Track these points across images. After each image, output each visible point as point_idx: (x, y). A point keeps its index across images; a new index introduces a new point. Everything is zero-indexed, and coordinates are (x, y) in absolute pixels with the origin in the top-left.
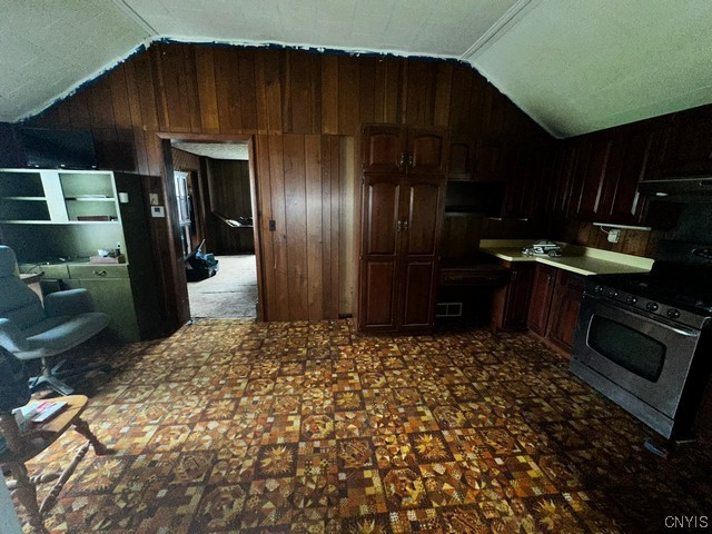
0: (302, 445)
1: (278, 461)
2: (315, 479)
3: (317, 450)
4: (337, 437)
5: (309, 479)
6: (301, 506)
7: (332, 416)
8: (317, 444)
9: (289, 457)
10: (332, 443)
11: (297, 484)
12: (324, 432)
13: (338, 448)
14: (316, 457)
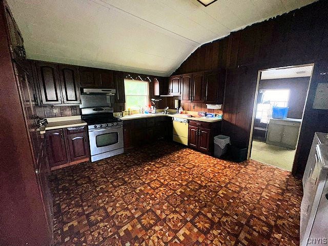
0: (188, 219)
1: (202, 222)
2: (194, 205)
3: (185, 212)
4: (174, 209)
5: (196, 206)
6: (203, 202)
7: (165, 219)
8: (183, 214)
9: (197, 219)
10: (177, 209)
11: (201, 208)
12: (175, 216)
13: (178, 206)
14: (188, 210)
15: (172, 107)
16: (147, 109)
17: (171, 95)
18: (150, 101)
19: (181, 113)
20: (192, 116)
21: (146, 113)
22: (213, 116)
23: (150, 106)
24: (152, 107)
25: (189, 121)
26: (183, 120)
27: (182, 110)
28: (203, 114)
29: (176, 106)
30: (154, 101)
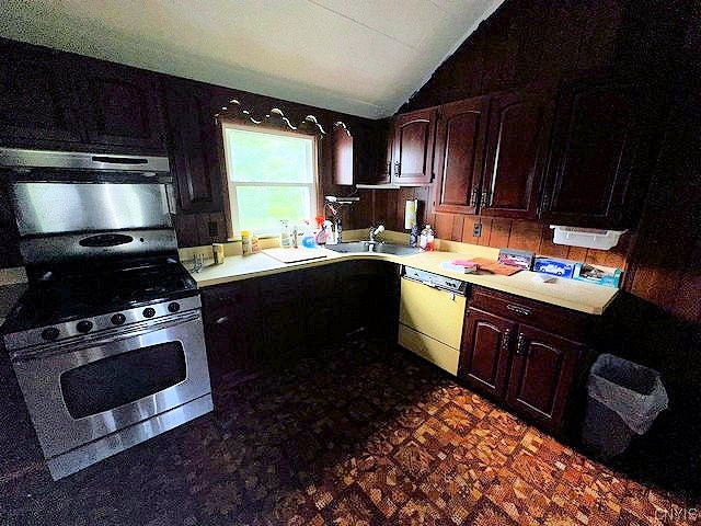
15: (396, 223)
16: (312, 230)
17: (395, 182)
18: (323, 202)
19: (429, 247)
20: (479, 270)
21: (306, 244)
22: (568, 273)
23: (320, 221)
24: (328, 223)
25: (468, 290)
26: (442, 282)
27: (431, 238)
28: (522, 262)
29: (410, 221)
30: (335, 205)
